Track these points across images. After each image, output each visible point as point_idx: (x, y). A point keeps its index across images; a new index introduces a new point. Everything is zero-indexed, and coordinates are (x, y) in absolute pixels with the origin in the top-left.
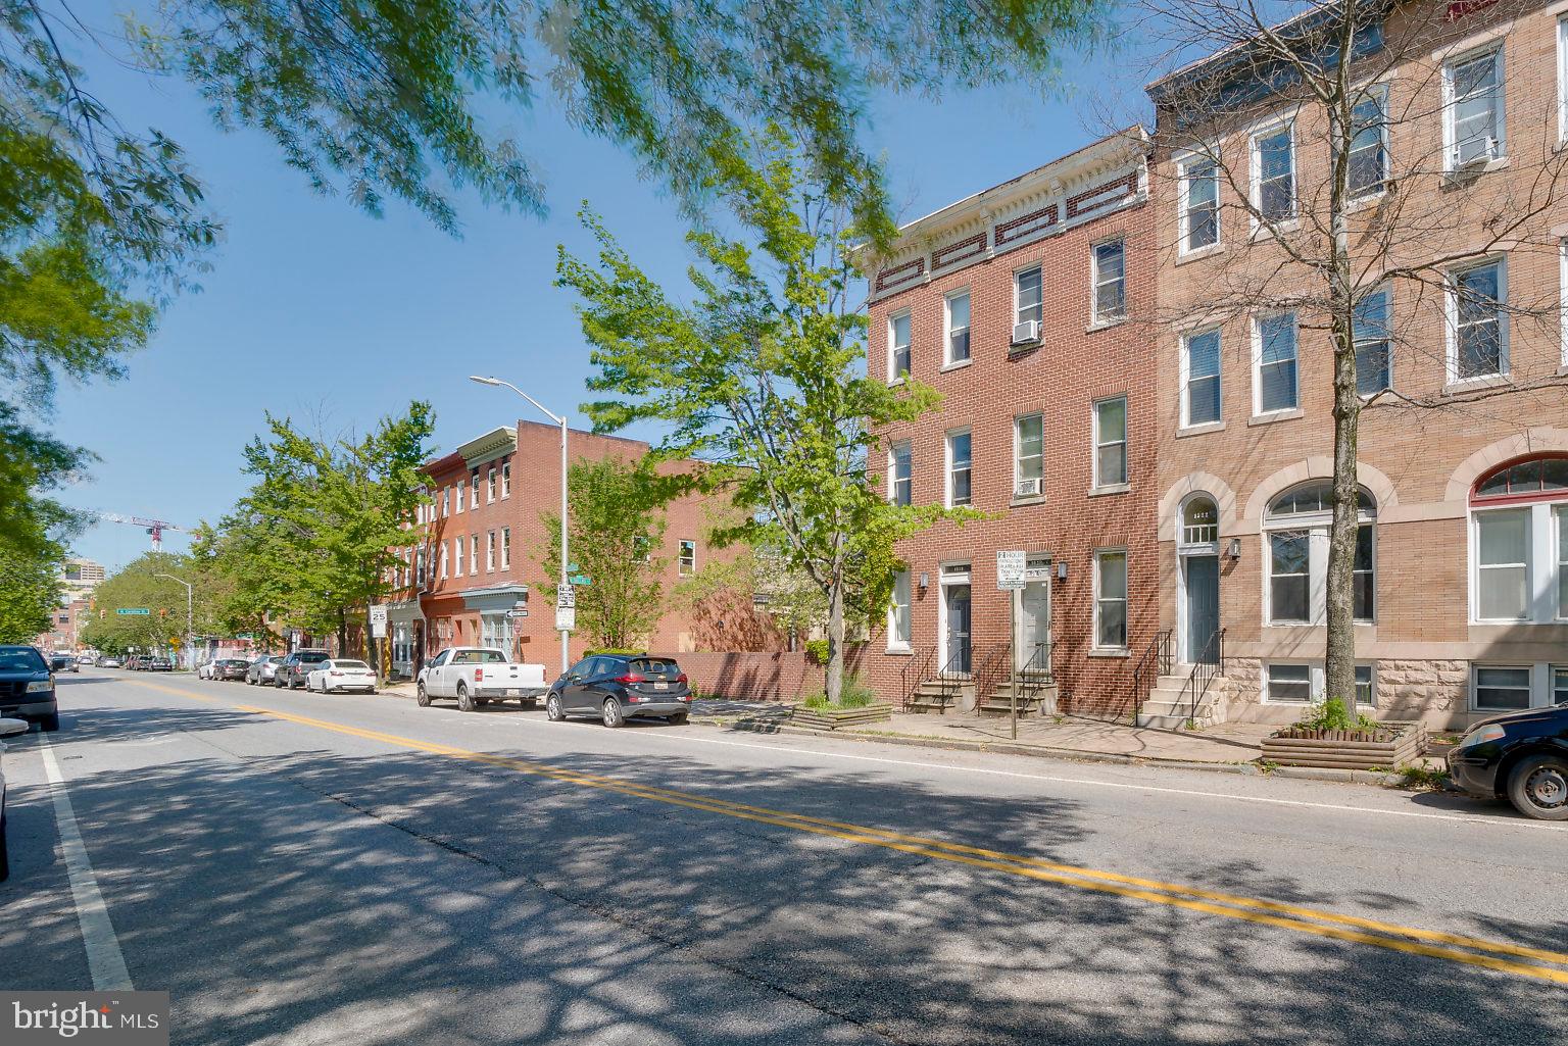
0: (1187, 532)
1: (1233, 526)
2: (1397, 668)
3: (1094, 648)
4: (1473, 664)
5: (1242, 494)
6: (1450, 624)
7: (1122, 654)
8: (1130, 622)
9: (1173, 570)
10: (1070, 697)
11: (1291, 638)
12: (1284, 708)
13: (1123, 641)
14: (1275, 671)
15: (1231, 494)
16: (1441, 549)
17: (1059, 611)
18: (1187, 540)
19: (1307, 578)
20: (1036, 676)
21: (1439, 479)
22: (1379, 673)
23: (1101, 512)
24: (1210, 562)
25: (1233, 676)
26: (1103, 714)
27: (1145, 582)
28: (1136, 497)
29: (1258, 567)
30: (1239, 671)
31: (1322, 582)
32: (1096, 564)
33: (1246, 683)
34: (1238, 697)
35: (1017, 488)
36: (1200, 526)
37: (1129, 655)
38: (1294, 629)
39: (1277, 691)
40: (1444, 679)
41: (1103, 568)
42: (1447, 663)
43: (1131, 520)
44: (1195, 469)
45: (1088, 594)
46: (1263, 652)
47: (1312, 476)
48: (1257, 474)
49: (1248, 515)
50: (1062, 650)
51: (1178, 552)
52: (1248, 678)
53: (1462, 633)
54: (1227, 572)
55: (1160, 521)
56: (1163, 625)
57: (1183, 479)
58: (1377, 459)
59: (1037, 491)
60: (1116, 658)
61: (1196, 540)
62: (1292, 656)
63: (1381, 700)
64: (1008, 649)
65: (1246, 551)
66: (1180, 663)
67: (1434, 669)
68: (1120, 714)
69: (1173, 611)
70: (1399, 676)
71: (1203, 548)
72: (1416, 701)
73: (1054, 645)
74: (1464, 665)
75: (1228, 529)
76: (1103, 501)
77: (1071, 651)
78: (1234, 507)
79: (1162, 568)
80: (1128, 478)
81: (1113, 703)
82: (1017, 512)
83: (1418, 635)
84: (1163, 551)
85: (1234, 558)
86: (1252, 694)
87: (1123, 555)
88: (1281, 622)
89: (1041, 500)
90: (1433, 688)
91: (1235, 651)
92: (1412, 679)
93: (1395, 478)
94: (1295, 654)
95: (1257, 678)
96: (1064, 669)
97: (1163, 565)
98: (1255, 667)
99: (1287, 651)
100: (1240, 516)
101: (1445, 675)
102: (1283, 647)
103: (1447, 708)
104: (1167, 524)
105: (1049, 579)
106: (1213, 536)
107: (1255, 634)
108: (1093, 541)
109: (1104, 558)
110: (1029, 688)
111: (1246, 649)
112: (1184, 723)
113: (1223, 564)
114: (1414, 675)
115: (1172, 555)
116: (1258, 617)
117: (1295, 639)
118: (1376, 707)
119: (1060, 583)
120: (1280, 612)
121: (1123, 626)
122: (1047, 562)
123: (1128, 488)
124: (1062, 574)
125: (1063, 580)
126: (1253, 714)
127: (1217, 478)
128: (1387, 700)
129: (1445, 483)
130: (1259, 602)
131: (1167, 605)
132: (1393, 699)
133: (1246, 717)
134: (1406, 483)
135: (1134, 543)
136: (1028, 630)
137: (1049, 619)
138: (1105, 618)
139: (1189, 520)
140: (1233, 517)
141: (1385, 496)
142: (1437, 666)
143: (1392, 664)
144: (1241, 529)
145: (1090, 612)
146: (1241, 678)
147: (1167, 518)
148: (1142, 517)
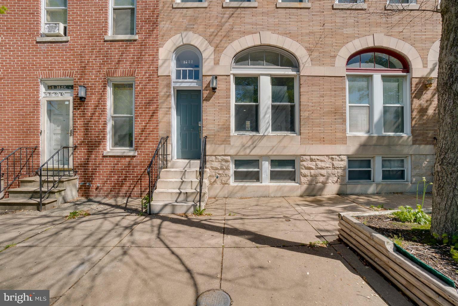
0: (178, 72)
1: (212, 69)
2: (312, 160)
3: (108, 150)
4: (348, 157)
5: (218, 49)
6: (339, 135)
7: (131, 154)
8: (136, 131)
9: (169, 96)
10: (89, 186)
11: (250, 143)
12: (246, 187)
13: (131, 145)
14: (238, 163)
15: (211, 49)
16: (333, 93)
17: (80, 123)
18: (178, 77)
19: (257, 107)
20: (59, 170)
21: (332, 54)
22: (302, 163)
23: (115, 53)
24: (196, 93)
25: (212, 167)
26: (116, 197)
27: (149, 103)
28: (143, 45)
29: (228, 97)
30: (216, 165)
31: (268, 108)
32: (109, 91)
33: (221, 172)
34: (215, 181)
35: (44, 29)
36: (187, 69)
37: (136, 154)
38: (252, 137)
39: (239, 176)
40: (336, 165)
41: (115, 94)
42: (337, 157)
43: (139, 60)
44: (186, 30)
45: (104, 110)
46: (232, 152)
47: (263, 42)
48: (228, 37)
49: (222, 63)
50: (82, 153)
51: (173, 85)
52: (222, 169)
53: (344, 140)
54: (208, 99)
55: (160, 62)
56: (162, 133)
57: (178, 36)
58: (300, 38)
59: (62, 32)
60: (126, 157)
61: (185, 78)
62: (252, 153)
63: (303, 179)
64: (35, 150)
65: (220, 85)
66: (173, 160)
67: (330, 160)
68: (130, 196)
69: (169, 124)
70: (312, 165)
71: (189, 84)
72: (321, 179)
73: (75, 148)
74: (345, 158)
75: (209, 70)
76: (117, 45)
77: (89, 153)
78: (212, 57)
79: (162, 94)
80: (136, 31)
81: (124, 189)
82: (43, 47)
83: (322, 141)
84: (162, 83)
85: (214, 89)
86: (224, 179)
87: (130, 86)
88: (241, 133)
89: (64, 39)
90: (330, 171)
91: (214, 151)
92: (319, 166)
93: (310, 51)
94: (253, 153)
95: (228, 169)
96: (85, 165)
97: (162, 92)
98: (227, 161)
99: (248, 151)
100: (217, 63)
101: (337, 164)
102: (245, 149)
103: (337, 182)
104: (165, 65)
105: (71, 99)
106: (196, 75)
107: (226, 141)
108: (108, 74)
109: (116, 86)
110: (51, 182)
111: (221, 150)
112: (192, 209)
113: (205, 94)
114: (320, 164)
115: (168, 85)
116: (228, 129)
117: (253, 143)
118: (300, 183)
119: (80, 101)
120: (240, 127)
121: (131, 135)
122: (68, 87)
123: (137, 37)
124: (82, 94)
125: (82, 99)
126: (225, 192)
127: (201, 38)
128: (305, 179)
129: (335, 57)
130: (228, 120)
131: (165, 119)
132: (309, 178)
133: (221, 194)
134: (315, 54)
135: (141, 75)
136: (54, 137)
137: (71, 128)
138: (116, 129)
139: (179, 63)
140: (212, 63)
141: (304, 61)
142: (332, 159)
143: (308, 158)
144: (217, 71)
145: (105, 124)
146: (217, 169)
147: (165, 61)
148: (147, 58)
